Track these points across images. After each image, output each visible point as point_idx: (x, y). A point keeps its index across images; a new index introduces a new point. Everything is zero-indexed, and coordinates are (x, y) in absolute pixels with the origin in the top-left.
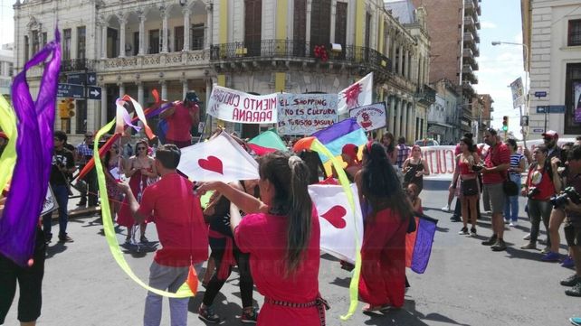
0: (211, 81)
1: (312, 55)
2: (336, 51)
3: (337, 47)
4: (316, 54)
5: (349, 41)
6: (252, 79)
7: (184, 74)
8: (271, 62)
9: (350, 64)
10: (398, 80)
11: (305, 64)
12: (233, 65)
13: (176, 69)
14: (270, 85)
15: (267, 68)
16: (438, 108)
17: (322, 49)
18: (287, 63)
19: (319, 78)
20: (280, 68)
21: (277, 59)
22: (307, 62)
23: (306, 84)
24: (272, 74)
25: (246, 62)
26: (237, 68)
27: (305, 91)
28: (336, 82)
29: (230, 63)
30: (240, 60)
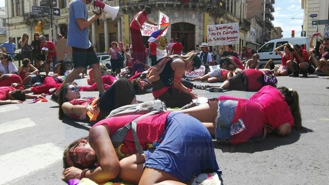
0: (120, 19)
8: (155, 5)
9: (201, 5)
10: (229, 16)
16: (251, 34)
18: (165, 5)
19: (184, 14)
20: (160, 8)
21: (159, 3)
22: (177, 5)
23: (176, 18)
24: (156, 12)
25: (140, 6)
26: (135, 10)
27: (175, 22)
28: (194, 16)
29: (131, 7)
30: (136, 4)
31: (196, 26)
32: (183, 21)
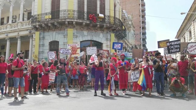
0: (32, 36)
1: (88, 19)
2: (101, 18)
3: (101, 15)
4: (91, 18)
5: (107, 13)
6: (55, 33)
7: (18, 33)
8: (65, 22)
9: (108, 25)
11: (84, 24)
12: (43, 25)
13: (15, 31)
14: (64, 36)
17: (94, 16)
18: (74, 22)
19: (92, 33)
20: (70, 26)
21: (68, 20)
22: (86, 23)
23: (85, 36)
24: (66, 30)
25: (51, 23)
26: (46, 27)
27: (84, 39)
28: (101, 35)
29: (42, 24)
30: (47, 22)
31: (103, 44)
32: (91, 39)
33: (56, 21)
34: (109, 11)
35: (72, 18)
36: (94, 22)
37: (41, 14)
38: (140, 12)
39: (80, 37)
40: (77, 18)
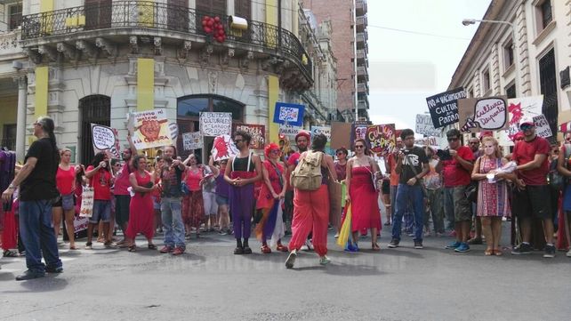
0: (26, 79)
1: (200, 30)
2: (237, 29)
3: (240, 21)
4: (208, 29)
5: (256, 16)
6: (96, 71)
8: (128, 38)
9: (261, 51)
11: (188, 44)
12: (61, 47)
14: (127, 80)
15: (121, 53)
17: (216, 22)
18: (158, 40)
19: (213, 72)
20: (145, 50)
21: (139, 33)
22: (192, 42)
23: (191, 81)
24: (132, 61)
25: (83, 40)
26: (69, 54)
27: (189, 92)
28: (240, 80)
29: (56, 44)
30: (72, 36)
31: (247, 107)
32: (211, 92)
33: (101, 35)
34: (263, 8)
35: (149, 25)
36: (219, 41)
37: (54, 13)
38: (351, 15)
39: (175, 83)
40: (166, 27)
